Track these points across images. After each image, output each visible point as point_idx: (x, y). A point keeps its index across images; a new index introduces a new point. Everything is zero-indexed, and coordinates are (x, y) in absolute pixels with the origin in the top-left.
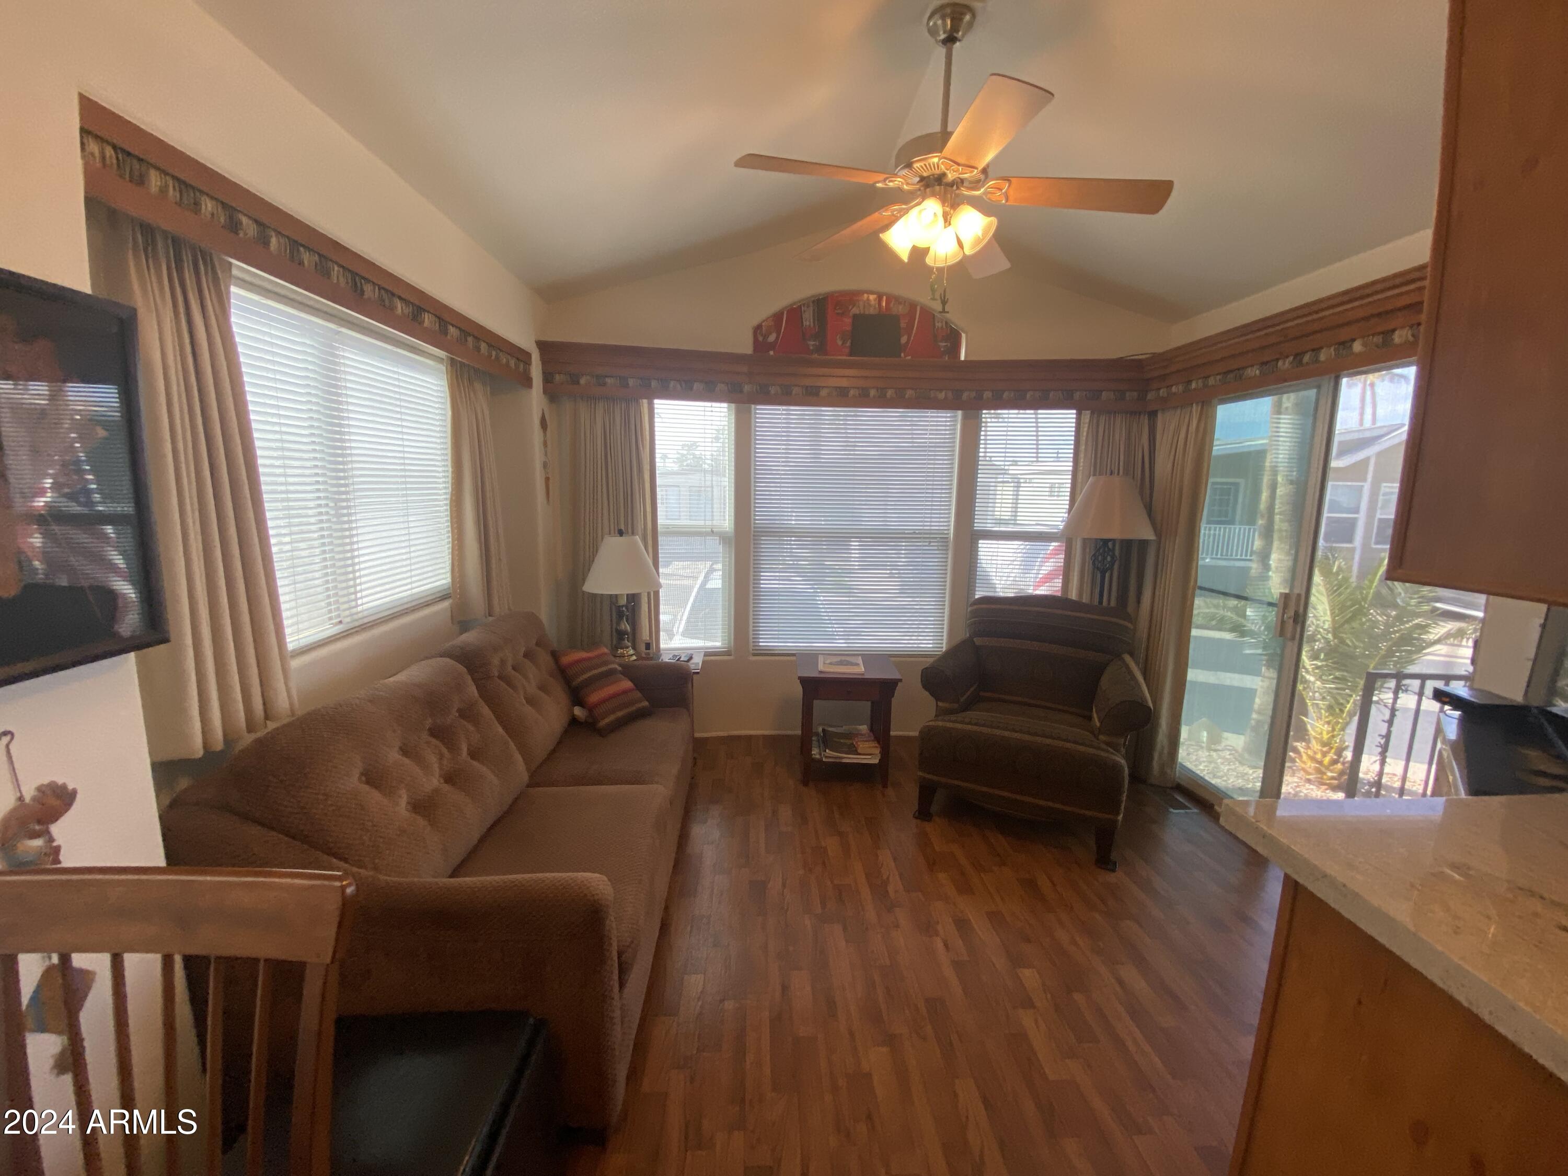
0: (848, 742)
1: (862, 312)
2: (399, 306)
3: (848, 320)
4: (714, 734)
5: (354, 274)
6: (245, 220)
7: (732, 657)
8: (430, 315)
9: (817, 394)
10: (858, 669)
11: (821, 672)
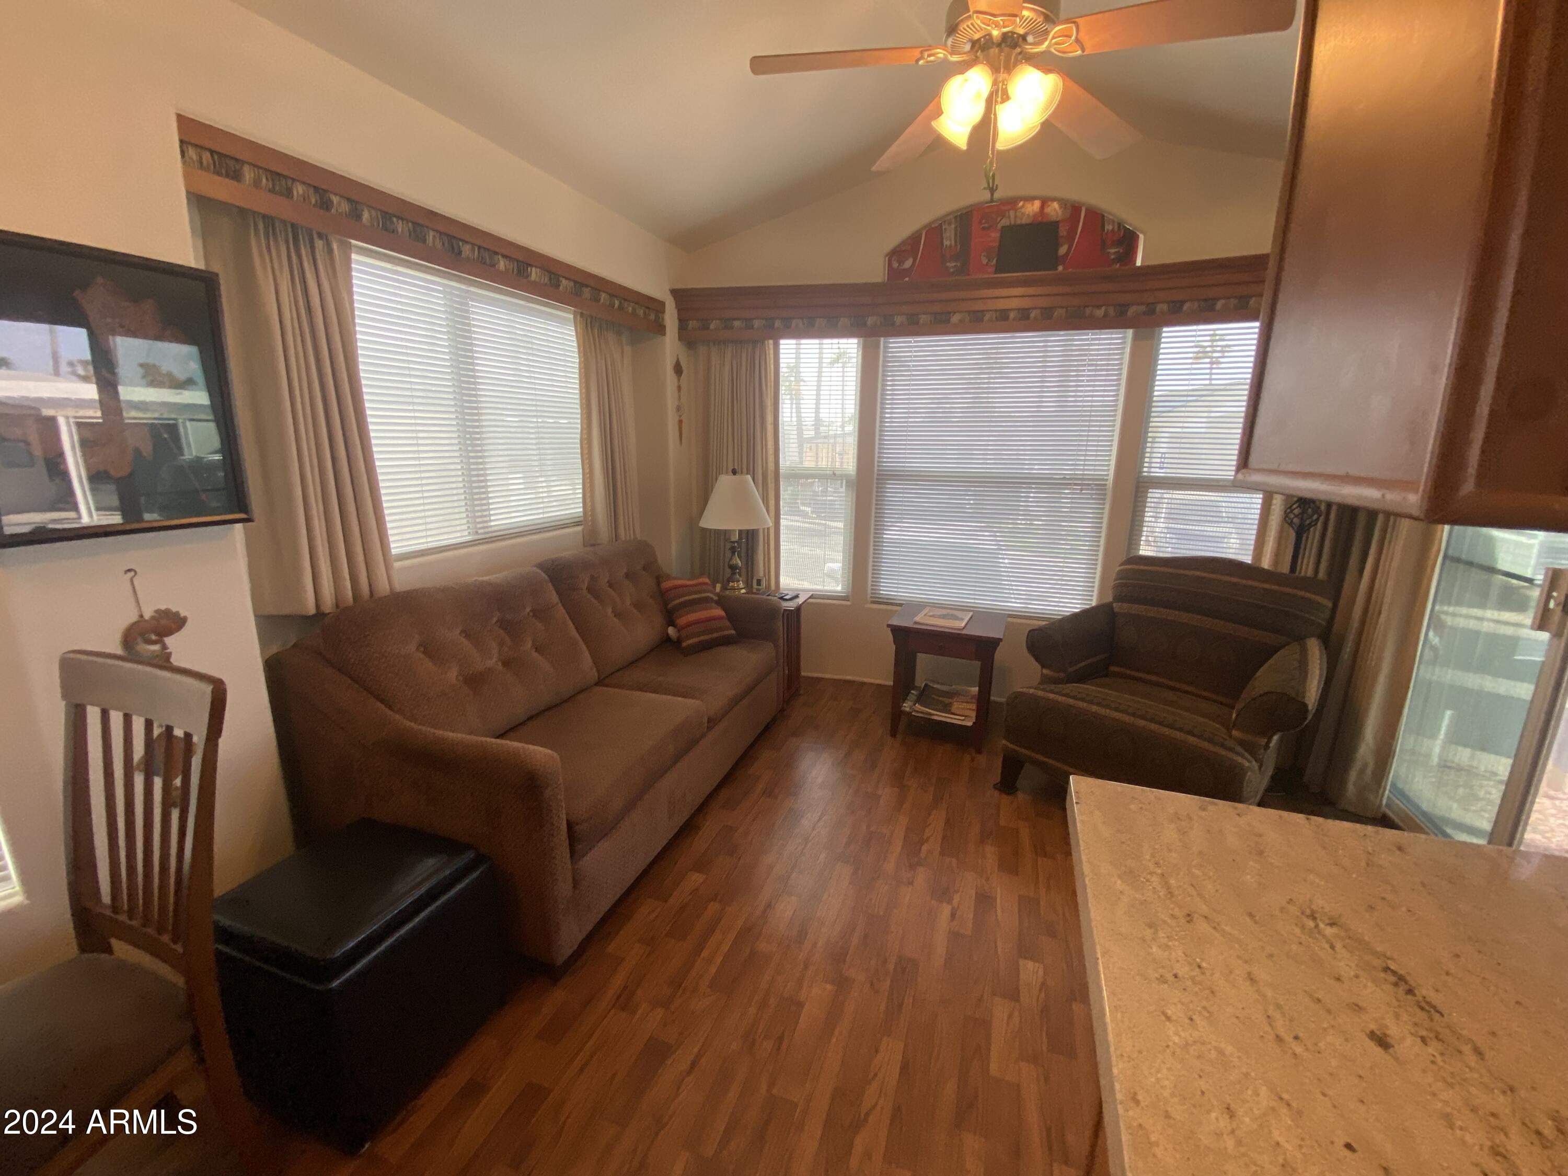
0: (947, 700)
1: (1013, 223)
2: (502, 264)
3: (995, 235)
4: (827, 676)
5: (451, 237)
6: (335, 199)
7: (848, 603)
8: (538, 270)
9: (948, 321)
10: (958, 624)
11: (916, 623)
